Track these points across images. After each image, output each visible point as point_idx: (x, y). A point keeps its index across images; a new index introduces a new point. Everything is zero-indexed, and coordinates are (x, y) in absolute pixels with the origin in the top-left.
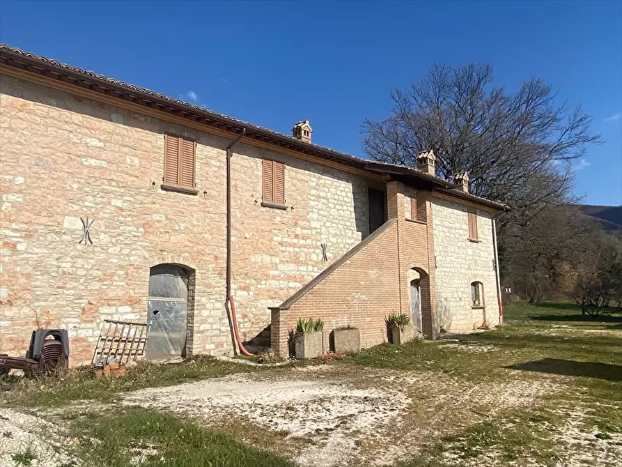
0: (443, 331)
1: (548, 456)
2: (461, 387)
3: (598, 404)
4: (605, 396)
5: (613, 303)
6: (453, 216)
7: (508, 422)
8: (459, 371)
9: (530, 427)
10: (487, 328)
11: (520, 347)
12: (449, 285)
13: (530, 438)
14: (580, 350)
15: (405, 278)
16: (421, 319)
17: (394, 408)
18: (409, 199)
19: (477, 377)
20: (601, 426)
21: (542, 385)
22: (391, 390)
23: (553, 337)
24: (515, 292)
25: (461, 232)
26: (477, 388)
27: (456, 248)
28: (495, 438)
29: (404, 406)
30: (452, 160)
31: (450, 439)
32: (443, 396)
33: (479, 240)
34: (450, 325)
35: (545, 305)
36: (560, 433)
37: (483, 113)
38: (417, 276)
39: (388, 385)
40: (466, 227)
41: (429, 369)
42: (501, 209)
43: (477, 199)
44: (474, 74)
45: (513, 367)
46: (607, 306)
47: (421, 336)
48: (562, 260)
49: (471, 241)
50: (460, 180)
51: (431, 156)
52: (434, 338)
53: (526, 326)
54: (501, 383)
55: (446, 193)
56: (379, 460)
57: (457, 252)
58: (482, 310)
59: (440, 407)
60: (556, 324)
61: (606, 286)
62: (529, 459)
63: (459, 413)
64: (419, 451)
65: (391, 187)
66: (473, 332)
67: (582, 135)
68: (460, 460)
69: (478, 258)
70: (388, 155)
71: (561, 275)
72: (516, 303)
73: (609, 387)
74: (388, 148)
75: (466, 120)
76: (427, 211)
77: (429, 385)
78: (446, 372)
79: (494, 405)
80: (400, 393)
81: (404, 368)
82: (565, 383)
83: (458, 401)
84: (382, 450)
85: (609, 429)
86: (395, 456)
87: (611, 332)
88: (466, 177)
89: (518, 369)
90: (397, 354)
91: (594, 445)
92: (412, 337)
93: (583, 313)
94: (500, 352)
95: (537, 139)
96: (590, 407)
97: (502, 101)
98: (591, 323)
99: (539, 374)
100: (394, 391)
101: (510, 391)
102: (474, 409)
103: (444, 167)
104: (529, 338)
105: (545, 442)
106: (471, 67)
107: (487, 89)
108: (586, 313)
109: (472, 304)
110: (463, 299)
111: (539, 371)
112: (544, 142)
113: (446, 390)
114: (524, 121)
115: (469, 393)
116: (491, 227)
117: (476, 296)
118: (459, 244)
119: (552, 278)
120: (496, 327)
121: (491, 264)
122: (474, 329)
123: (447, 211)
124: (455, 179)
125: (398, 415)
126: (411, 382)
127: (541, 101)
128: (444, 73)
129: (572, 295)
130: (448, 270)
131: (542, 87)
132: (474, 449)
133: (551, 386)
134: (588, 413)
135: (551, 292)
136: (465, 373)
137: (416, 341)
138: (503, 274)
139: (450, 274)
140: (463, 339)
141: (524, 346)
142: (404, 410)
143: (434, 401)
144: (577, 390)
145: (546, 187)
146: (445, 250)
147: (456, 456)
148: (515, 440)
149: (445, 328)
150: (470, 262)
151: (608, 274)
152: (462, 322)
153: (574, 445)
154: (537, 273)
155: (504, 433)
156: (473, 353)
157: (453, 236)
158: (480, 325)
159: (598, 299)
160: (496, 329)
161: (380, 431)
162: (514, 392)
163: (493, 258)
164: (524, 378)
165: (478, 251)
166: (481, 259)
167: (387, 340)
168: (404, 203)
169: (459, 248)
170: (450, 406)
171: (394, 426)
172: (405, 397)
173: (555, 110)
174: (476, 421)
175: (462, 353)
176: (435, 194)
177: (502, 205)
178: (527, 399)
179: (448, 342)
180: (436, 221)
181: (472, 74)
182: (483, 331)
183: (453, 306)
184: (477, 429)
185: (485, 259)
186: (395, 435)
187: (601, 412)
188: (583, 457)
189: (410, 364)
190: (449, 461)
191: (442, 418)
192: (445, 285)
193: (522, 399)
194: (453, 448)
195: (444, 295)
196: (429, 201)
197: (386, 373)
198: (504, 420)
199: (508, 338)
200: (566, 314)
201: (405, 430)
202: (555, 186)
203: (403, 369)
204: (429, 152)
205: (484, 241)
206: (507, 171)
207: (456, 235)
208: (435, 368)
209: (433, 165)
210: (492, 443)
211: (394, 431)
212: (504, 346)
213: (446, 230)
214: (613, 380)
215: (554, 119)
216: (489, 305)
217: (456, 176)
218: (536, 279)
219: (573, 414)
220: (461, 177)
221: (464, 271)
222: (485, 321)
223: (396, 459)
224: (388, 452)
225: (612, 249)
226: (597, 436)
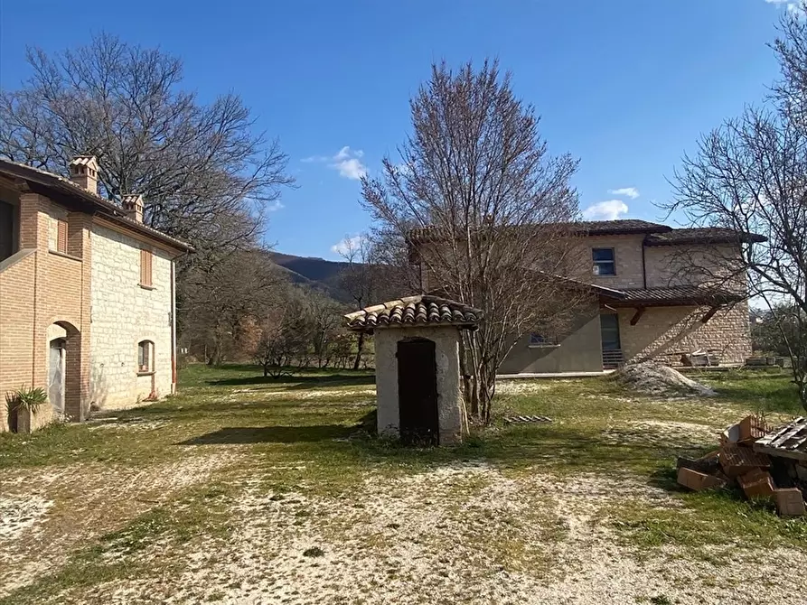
0: (94, 408)
1: (223, 529)
2: (122, 474)
3: (274, 468)
4: (280, 459)
5: (295, 362)
6: (120, 252)
7: (181, 504)
8: (118, 457)
9: (205, 504)
10: (155, 399)
11: (196, 418)
12: (107, 346)
13: (206, 515)
14: (259, 415)
15: (44, 336)
16: (63, 393)
17: (27, 517)
18: (56, 222)
19: (143, 460)
20: (275, 488)
21: (219, 458)
22: (20, 496)
23: (232, 404)
24: (192, 352)
25: (130, 275)
26: (143, 473)
27: (122, 295)
28: (166, 524)
29: (43, 511)
30: (121, 174)
31: (109, 538)
32: (98, 490)
33: (153, 286)
34: (104, 400)
35: (226, 368)
36: (237, 504)
37: (167, 121)
38: (62, 333)
39: (13, 489)
40: (137, 269)
41: (76, 460)
42: (184, 249)
43: (153, 233)
44: (158, 65)
45: (188, 443)
46: (288, 366)
47: (62, 417)
48: (247, 313)
49: (142, 287)
50: (133, 205)
51: (92, 163)
52: (83, 418)
53: (203, 393)
54: (172, 463)
55: (112, 220)
56: (11, 584)
57: (122, 301)
58: (150, 377)
59: (95, 504)
60: (236, 389)
61: (290, 344)
62: (205, 536)
63: (121, 506)
64: (70, 559)
65: (27, 201)
66: (137, 406)
67: (277, 175)
68: (125, 557)
69: (150, 310)
70: (19, 148)
71: (245, 331)
72: (192, 366)
73: (285, 450)
74: (21, 136)
75: (142, 124)
76: (84, 243)
77: (78, 480)
78: (101, 460)
79: (164, 489)
80: (34, 497)
81: (37, 463)
82: (243, 452)
83: (118, 493)
84: (14, 571)
85: (283, 490)
86: (35, 573)
87: (291, 393)
88: (140, 202)
89: (192, 444)
90: (24, 446)
91: (268, 508)
92: (50, 419)
93: (266, 374)
94: (170, 427)
95: (230, 169)
96: (267, 472)
97: (192, 111)
98: (273, 385)
99: (217, 446)
100: (25, 495)
101: (183, 470)
102: (140, 498)
103: (109, 182)
104: (207, 407)
105: (222, 516)
106: (155, 54)
107: (174, 90)
108: (268, 374)
109: (137, 369)
110: (126, 364)
111: (216, 443)
112: (237, 175)
113: (102, 482)
114: (217, 144)
115: (133, 480)
116: (169, 272)
117: (144, 360)
118: (126, 291)
119: (235, 335)
120: (167, 397)
121: (167, 318)
122: (138, 402)
123: (111, 245)
124: (124, 202)
125: (35, 524)
126: (51, 480)
127: (238, 124)
128: (116, 49)
129: (254, 355)
130: (108, 325)
131: (240, 108)
132: (141, 541)
133: (229, 457)
134: (265, 478)
135: (233, 352)
136: (128, 457)
137: (56, 425)
138: (180, 330)
139: (111, 331)
140: (123, 416)
141: (201, 416)
142: (43, 517)
143: (86, 499)
144: (255, 458)
145: (237, 228)
146: (106, 298)
147: (118, 554)
148: (189, 521)
149: (97, 403)
150: (140, 315)
151: (292, 332)
152: (123, 394)
153: (250, 512)
154: (220, 329)
155: (177, 516)
156: (137, 433)
157: (117, 279)
158: (147, 396)
159: (280, 358)
160: (166, 400)
161: (8, 549)
162: (188, 471)
163: (170, 311)
164: (200, 452)
165: (150, 301)
166: (154, 311)
167: (7, 429)
168: (48, 227)
169: (125, 295)
170: (109, 499)
171: (29, 539)
172: (43, 500)
173: (252, 140)
174: (142, 510)
175: (123, 433)
176: (96, 219)
177: (185, 244)
178: (203, 475)
179: (103, 422)
180: (95, 257)
181: (154, 64)
182: (151, 403)
183: (110, 373)
184: (145, 519)
185: (159, 312)
186: (33, 549)
187: (277, 475)
188: (258, 522)
189: (48, 457)
190: (111, 561)
191: (99, 516)
192: (102, 346)
193: (198, 476)
194: (115, 546)
195: (100, 360)
196: (87, 228)
197: (9, 474)
198: (176, 503)
199: (181, 410)
200: (247, 377)
201: (46, 541)
202: (246, 229)
203: (36, 465)
204: (90, 159)
205: (160, 289)
206: (193, 202)
207: (123, 278)
208: (85, 457)
209: (95, 178)
210: (163, 530)
211: (30, 545)
212: (178, 419)
213: (108, 270)
214: (289, 442)
215: (250, 151)
216: (159, 370)
217: (126, 198)
218: (218, 337)
219: (250, 482)
220: (133, 201)
221: (130, 326)
222: (153, 391)
223: (35, 577)
224: (24, 572)
225: (298, 303)
226: (272, 499)
